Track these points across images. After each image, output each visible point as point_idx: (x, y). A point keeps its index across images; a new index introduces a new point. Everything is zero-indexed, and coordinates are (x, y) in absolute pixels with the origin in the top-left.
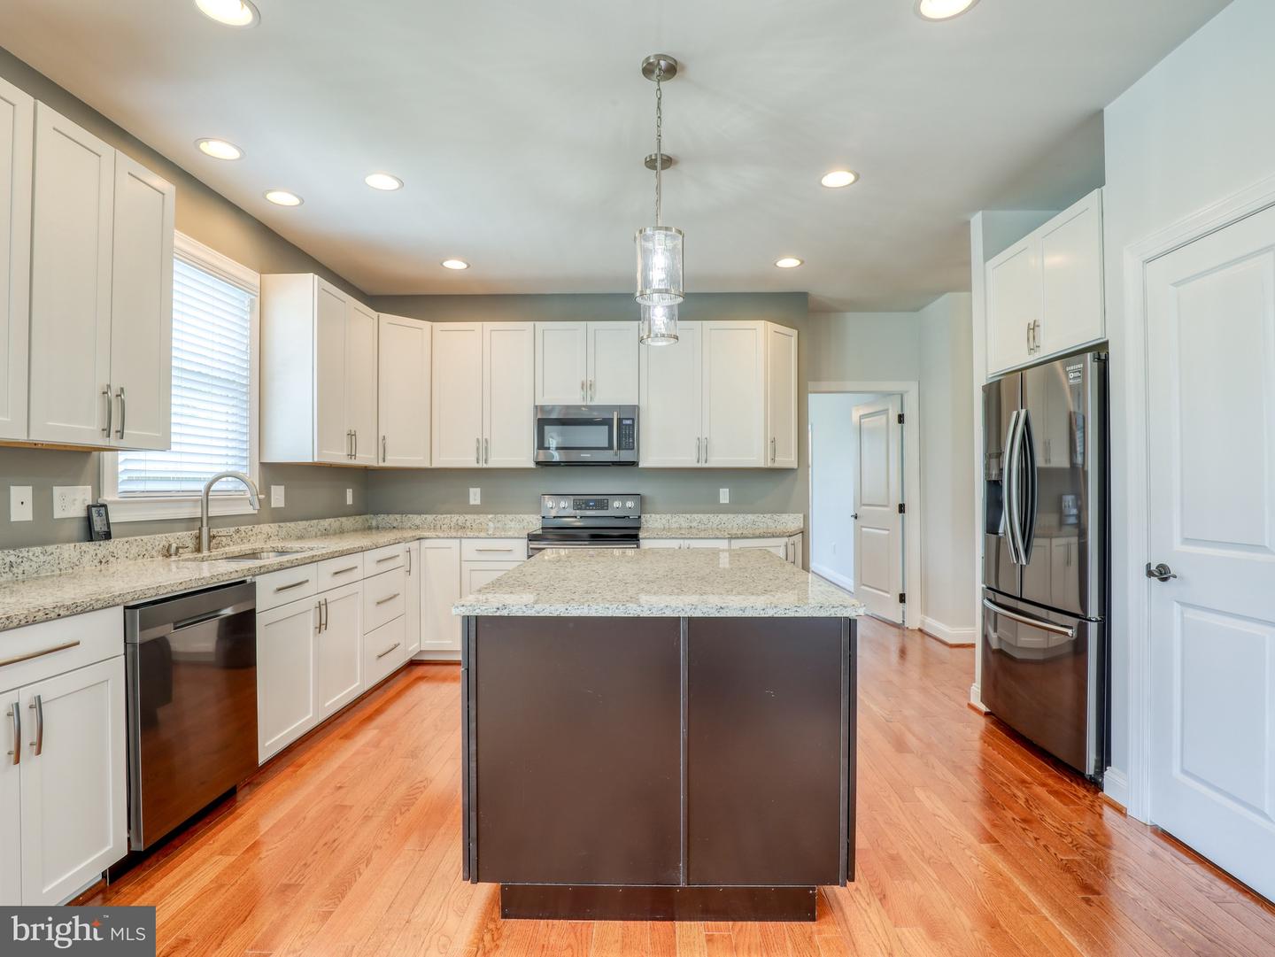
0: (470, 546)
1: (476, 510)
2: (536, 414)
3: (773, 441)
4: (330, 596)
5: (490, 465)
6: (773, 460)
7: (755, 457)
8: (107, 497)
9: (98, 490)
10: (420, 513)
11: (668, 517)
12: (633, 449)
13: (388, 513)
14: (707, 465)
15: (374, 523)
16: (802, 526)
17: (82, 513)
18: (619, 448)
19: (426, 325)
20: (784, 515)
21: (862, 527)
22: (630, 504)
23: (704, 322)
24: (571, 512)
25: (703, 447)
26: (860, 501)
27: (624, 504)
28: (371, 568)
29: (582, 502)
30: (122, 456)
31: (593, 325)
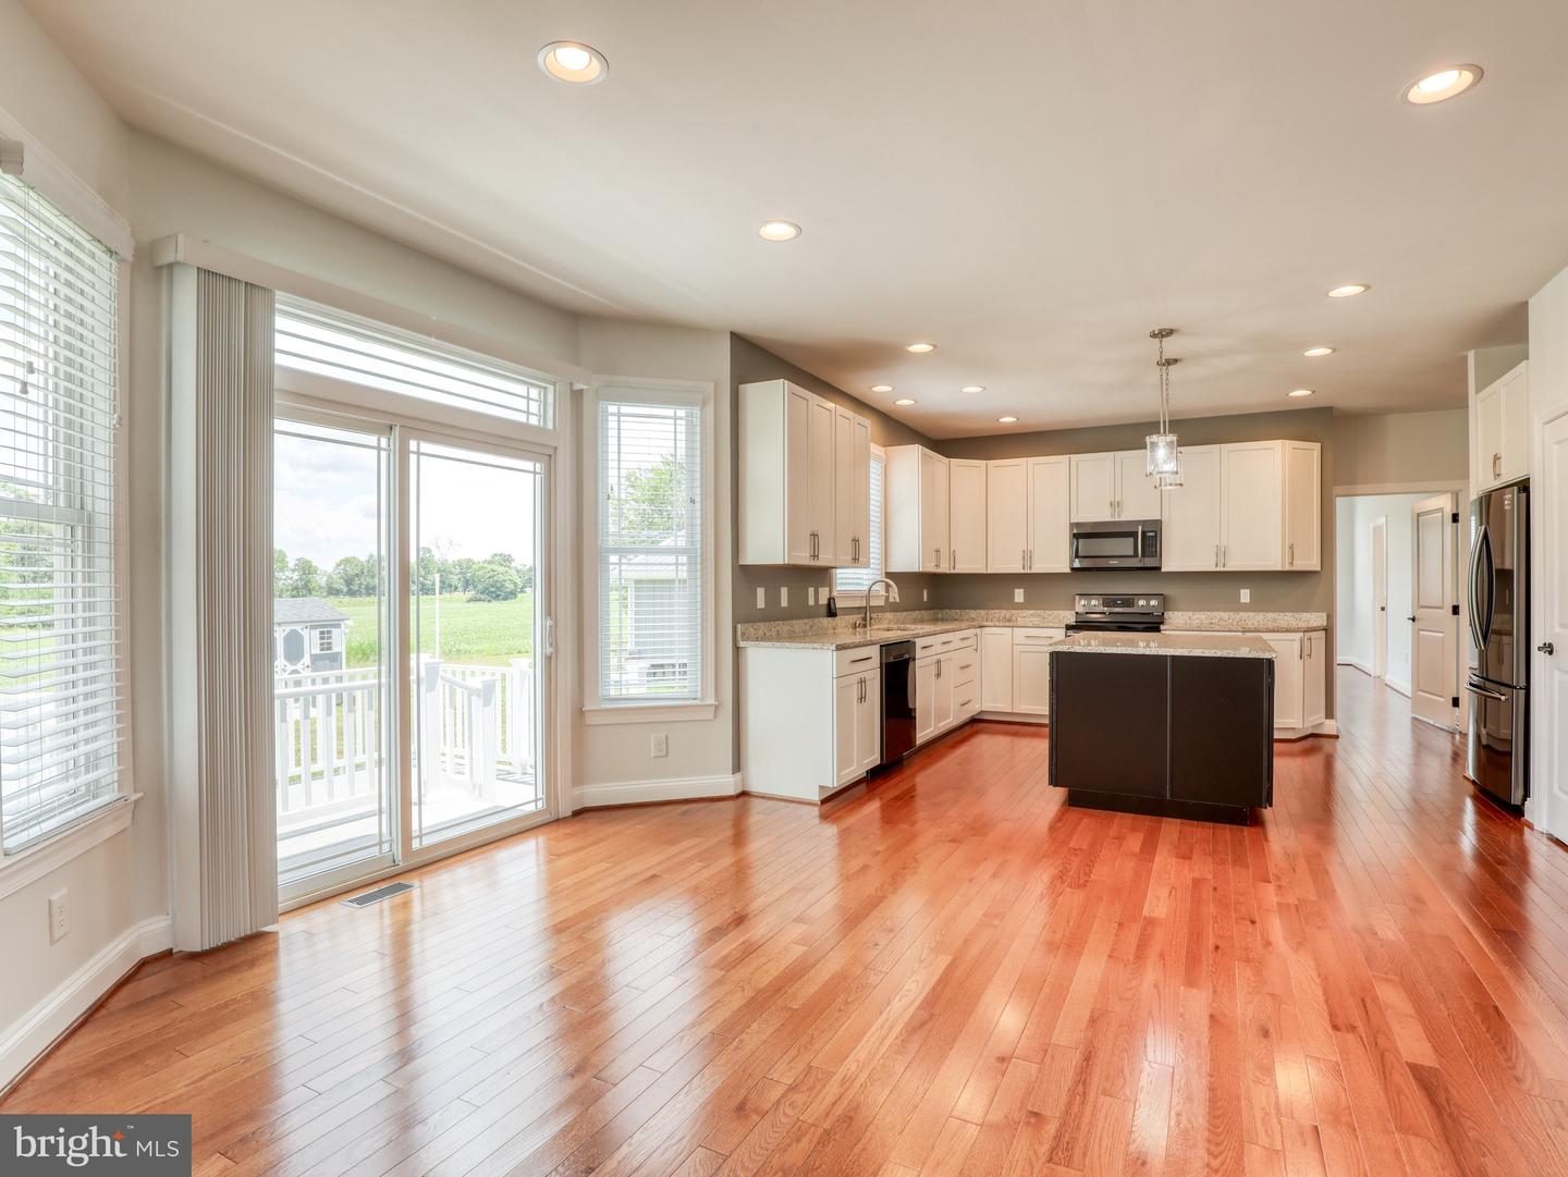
0: (1020, 633)
1: (1020, 607)
2: (1071, 529)
3: (1291, 547)
4: (942, 657)
5: (1033, 571)
6: (1292, 564)
7: (1274, 562)
8: (835, 594)
9: (831, 591)
10: (975, 609)
11: (1190, 614)
12: (1156, 556)
13: (950, 608)
14: (1224, 569)
15: (940, 616)
16: (1325, 624)
17: (826, 602)
18: (1144, 555)
19: (982, 463)
20: (1305, 614)
21: (1419, 630)
22: (1153, 603)
23: (1222, 445)
24: (1101, 609)
25: (1221, 553)
26: (1419, 604)
27: (1148, 602)
28: (957, 644)
29: (1109, 601)
30: (838, 571)
31: (1120, 454)
